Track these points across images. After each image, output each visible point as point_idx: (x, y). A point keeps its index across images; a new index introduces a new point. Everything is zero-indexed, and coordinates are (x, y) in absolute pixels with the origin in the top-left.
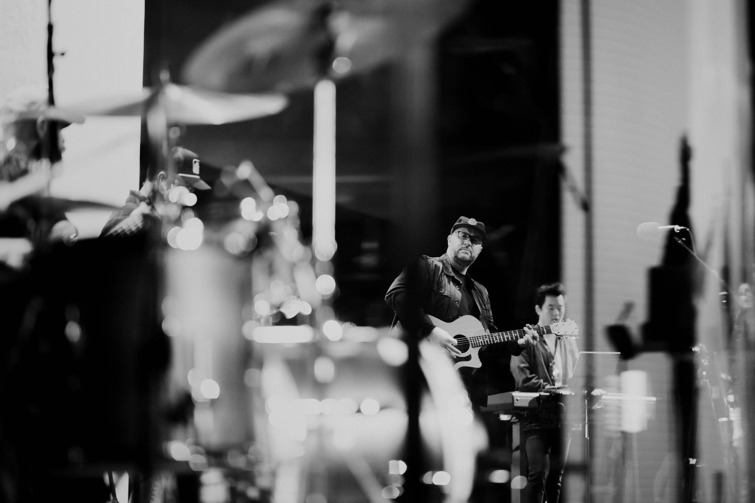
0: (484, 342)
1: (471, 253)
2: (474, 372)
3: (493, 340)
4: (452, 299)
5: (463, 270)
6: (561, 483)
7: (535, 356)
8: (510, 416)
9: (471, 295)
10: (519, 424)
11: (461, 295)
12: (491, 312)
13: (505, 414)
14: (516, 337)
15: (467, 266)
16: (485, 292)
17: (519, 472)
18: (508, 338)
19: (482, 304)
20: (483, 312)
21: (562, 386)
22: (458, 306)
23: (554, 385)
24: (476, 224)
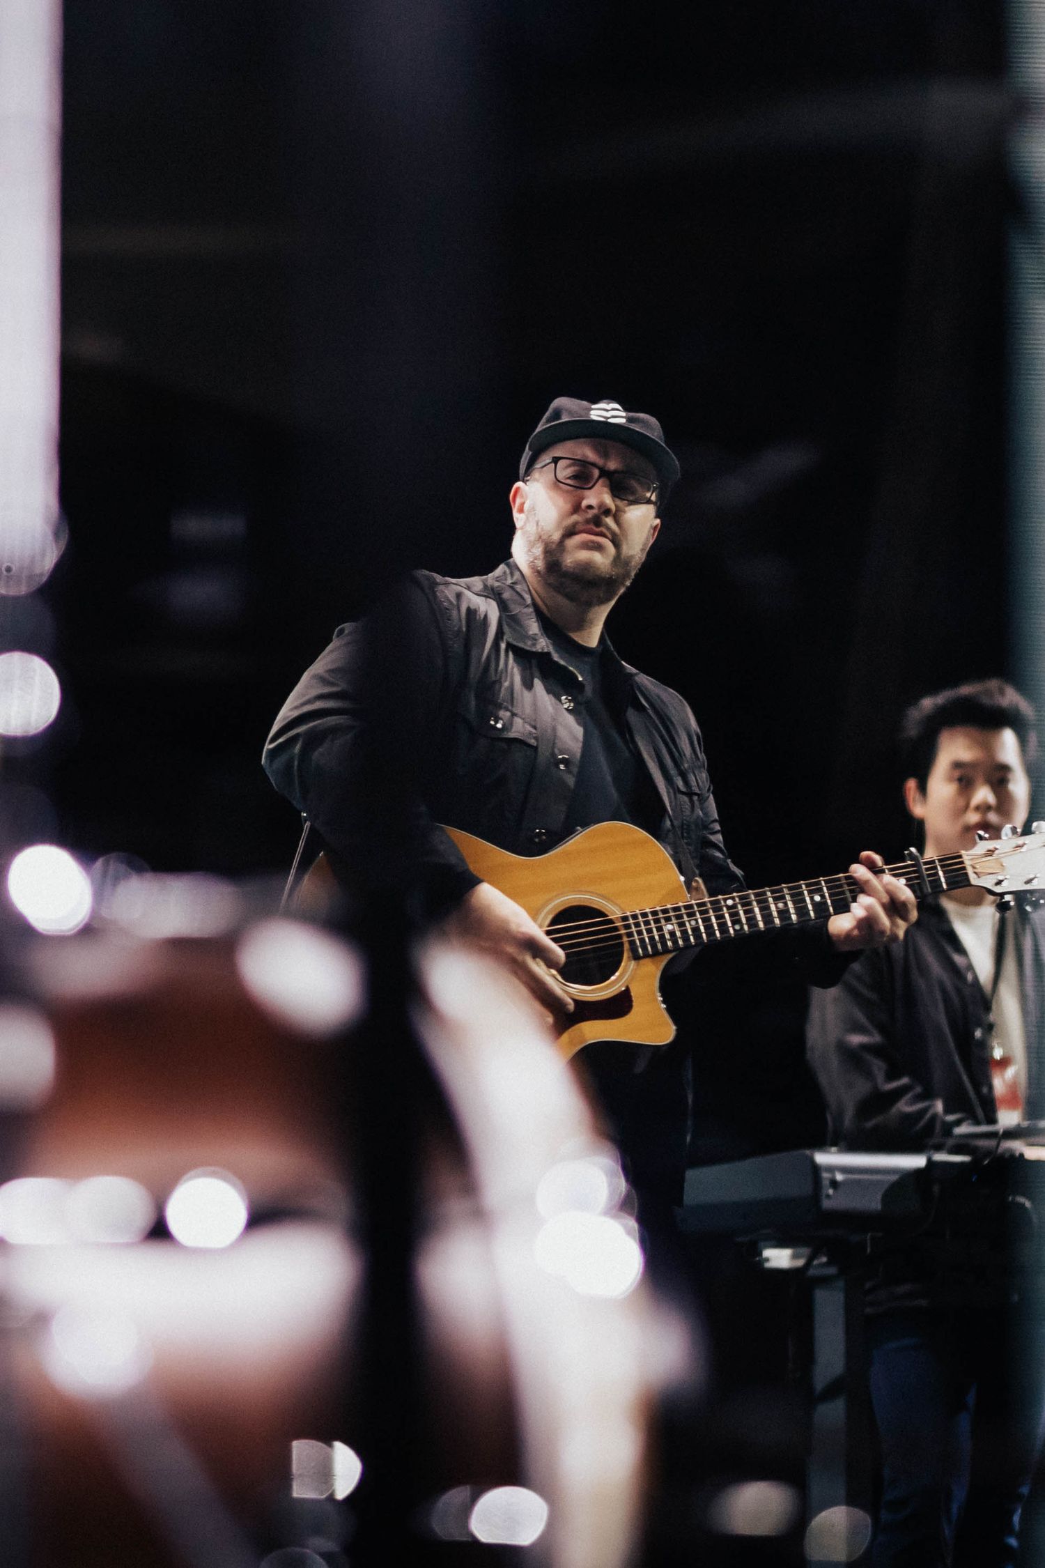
0: (684, 932)
1: (616, 543)
2: (640, 1066)
3: (723, 926)
4: (543, 753)
5: (582, 623)
6: (1019, 1537)
7: (910, 999)
8: (805, 1251)
9: (625, 730)
10: (841, 1284)
11: (579, 731)
12: (711, 802)
13: (781, 1244)
14: (820, 908)
15: (603, 602)
16: (686, 718)
17: (842, 1492)
18: (784, 914)
19: (673, 772)
20: (677, 807)
21: (1026, 1124)
22: (571, 781)
23: (992, 1120)
24: (623, 421)
